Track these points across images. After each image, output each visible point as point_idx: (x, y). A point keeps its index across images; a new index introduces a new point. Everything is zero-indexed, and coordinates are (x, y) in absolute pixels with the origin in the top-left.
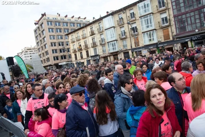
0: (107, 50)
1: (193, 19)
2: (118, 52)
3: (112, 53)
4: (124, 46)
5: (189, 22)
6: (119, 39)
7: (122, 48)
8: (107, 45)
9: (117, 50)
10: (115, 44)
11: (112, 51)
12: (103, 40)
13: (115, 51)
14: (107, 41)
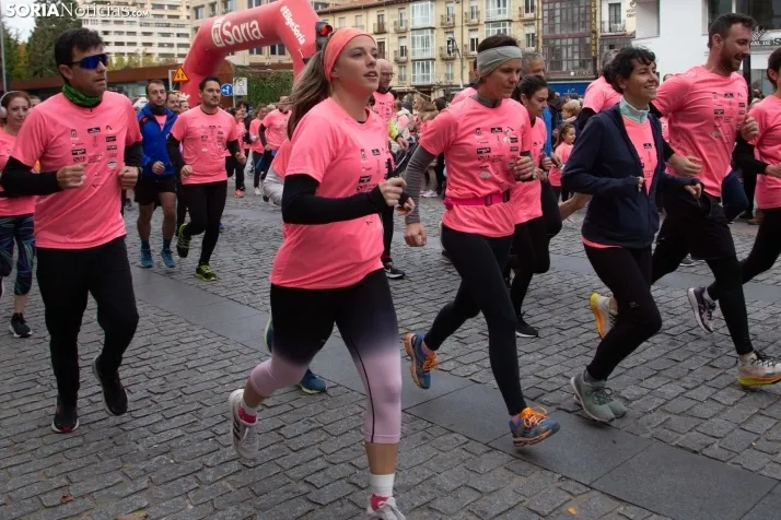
0: (408, 78)
1: (570, 50)
2: (432, 86)
3: (418, 87)
4: (447, 75)
5: (564, 55)
6: (438, 58)
7: (442, 80)
8: (410, 65)
9: (430, 82)
10: (428, 66)
11: (419, 82)
12: (403, 51)
13: (426, 83)
14: (411, 57)
